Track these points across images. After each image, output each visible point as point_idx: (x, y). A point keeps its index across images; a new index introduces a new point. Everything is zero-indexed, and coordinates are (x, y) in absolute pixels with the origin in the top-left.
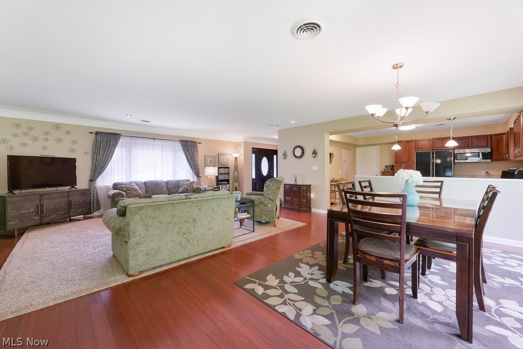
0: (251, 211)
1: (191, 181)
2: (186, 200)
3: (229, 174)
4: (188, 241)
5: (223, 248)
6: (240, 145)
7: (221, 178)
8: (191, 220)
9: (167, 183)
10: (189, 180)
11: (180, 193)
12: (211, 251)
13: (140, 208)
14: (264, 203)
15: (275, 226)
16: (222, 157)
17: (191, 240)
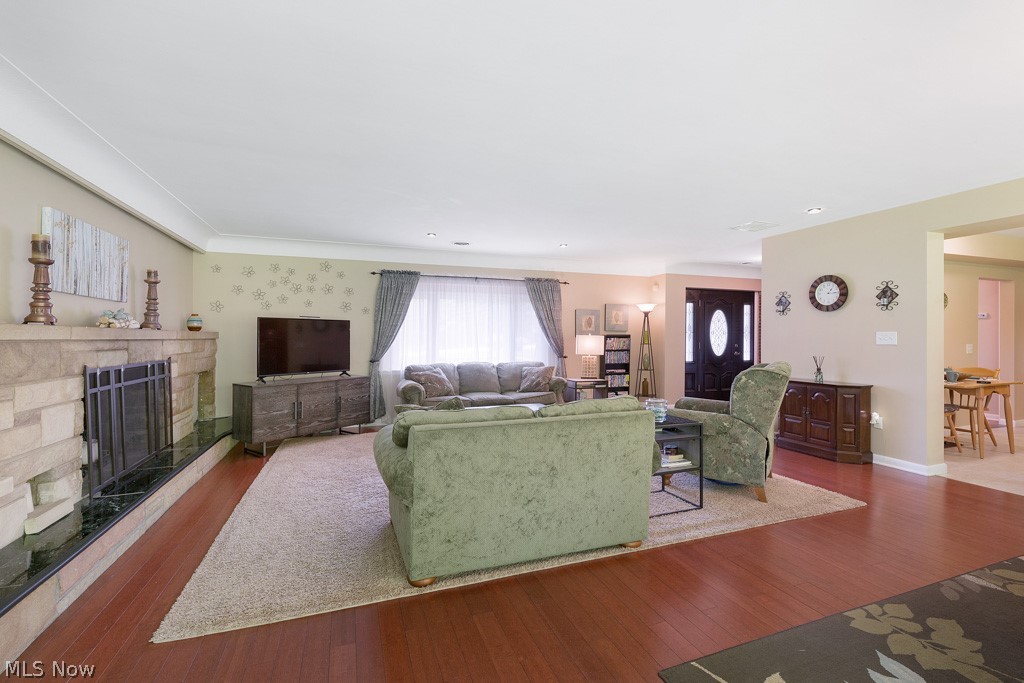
0: (694, 450)
1: (547, 365)
2: (533, 420)
3: (628, 350)
4: (538, 521)
5: (622, 546)
6: (656, 284)
7: (611, 359)
8: (544, 469)
9: (498, 369)
10: (542, 364)
11: (523, 391)
12: (592, 551)
13: (434, 435)
14: (732, 432)
15: (762, 498)
16: (614, 313)
17: (544, 520)
